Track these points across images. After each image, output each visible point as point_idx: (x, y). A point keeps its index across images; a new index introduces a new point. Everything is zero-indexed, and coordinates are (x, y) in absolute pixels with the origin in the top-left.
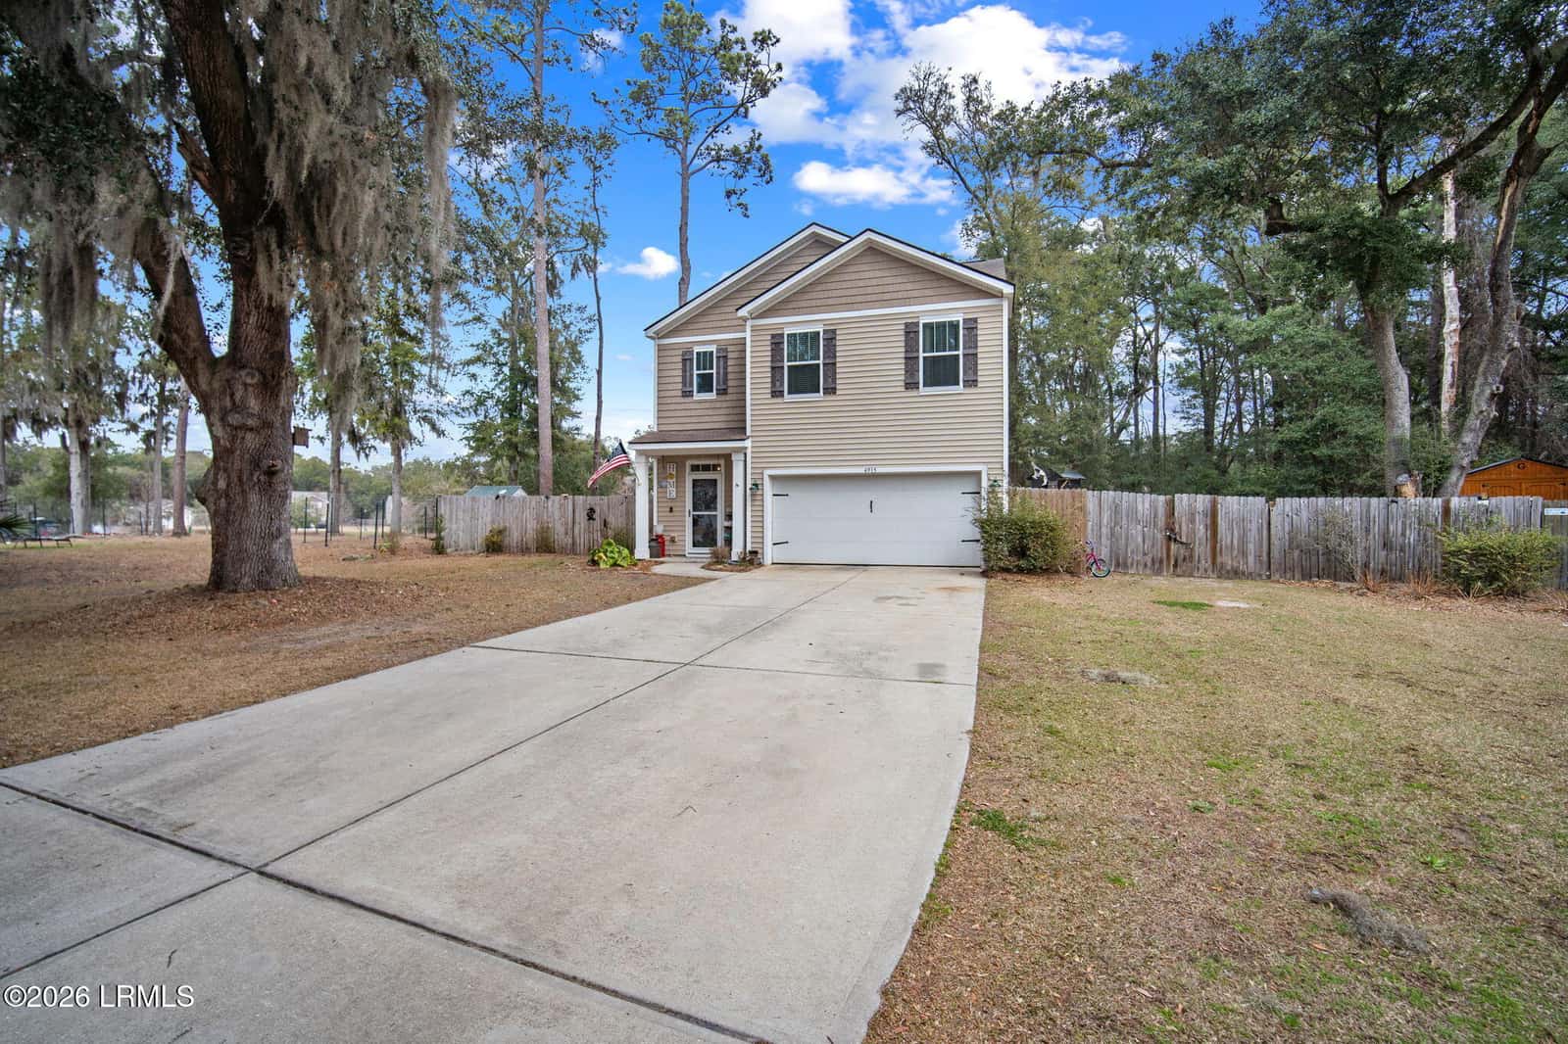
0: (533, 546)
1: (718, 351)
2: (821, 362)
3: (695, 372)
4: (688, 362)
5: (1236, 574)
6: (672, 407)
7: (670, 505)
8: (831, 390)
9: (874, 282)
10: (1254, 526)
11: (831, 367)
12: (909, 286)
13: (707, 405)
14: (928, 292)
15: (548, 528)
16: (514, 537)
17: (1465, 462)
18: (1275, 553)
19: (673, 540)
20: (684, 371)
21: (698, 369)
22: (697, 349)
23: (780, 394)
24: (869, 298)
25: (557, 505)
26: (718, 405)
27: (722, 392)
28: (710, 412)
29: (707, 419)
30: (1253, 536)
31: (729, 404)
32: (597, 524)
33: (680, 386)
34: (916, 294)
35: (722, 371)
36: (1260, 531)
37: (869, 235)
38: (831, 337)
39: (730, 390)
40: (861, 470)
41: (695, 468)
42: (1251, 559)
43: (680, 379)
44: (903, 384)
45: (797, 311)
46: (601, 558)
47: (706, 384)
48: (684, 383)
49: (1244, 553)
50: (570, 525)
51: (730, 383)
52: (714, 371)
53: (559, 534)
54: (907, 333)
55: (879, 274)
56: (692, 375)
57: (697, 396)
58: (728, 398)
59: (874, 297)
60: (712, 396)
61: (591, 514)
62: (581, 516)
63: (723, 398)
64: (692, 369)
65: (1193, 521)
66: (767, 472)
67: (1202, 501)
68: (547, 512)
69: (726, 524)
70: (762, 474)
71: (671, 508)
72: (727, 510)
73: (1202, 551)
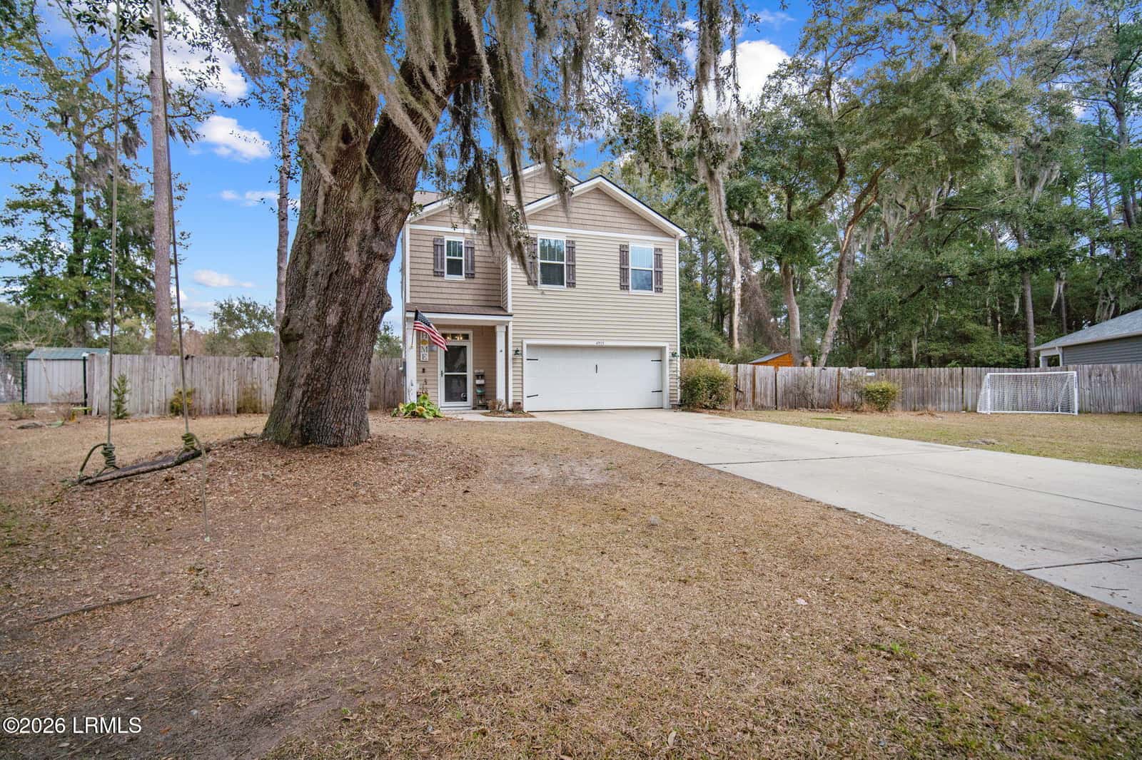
0: (233, 407)
1: (467, 242)
2: (565, 263)
3: (446, 257)
4: (439, 248)
5: (763, 408)
6: (425, 284)
7: (423, 366)
8: (572, 285)
9: (600, 213)
10: (769, 382)
11: (572, 267)
12: (622, 220)
13: (458, 285)
14: (633, 227)
15: (253, 389)
16: (208, 398)
17: (828, 352)
18: (779, 395)
20: (436, 254)
21: (449, 254)
22: (447, 238)
23: (535, 283)
24: (597, 223)
25: (265, 366)
26: (466, 286)
27: (471, 276)
28: (459, 291)
29: (456, 297)
30: (769, 386)
31: (476, 286)
33: (432, 267)
34: (626, 226)
35: (470, 259)
36: (772, 383)
37: (600, 180)
38: (571, 248)
39: (476, 276)
40: (594, 343)
42: (769, 399)
43: (431, 261)
44: (618, 285)
45: (547, 223)
47: (455, 267)
48: (435, 264)
49: (766, 396)
51: (477, 270)
52: (463, 258)
53: (266, 394)
54: (622, 252)
55: (602, 208)
56: (442, 259)
57: (447, 277)
58: (475, 281)
59: (600, 224)
60: (462, 278)
63: (471, 281)
64: (442, 254)
65: (745, 379)
66: (526, 342)
67: (749, 367)
68: (252, 373)
69: (478, 382)
70: (522, 343)
71: (424, 369)
72: (476, 371)
73: (749, 395)
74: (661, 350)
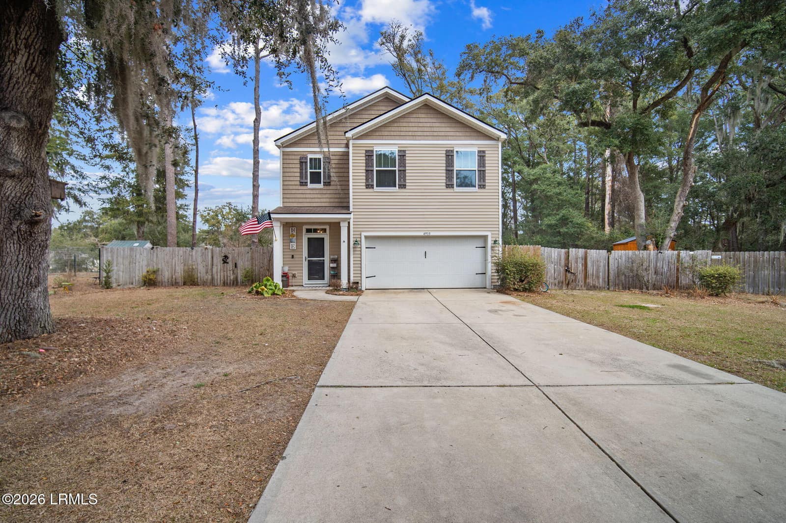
0: (180, 281)
1: (324, 158)
2: (397, 169)
3: (309, 171)
4: (304, 164)
5: (594, 288)
6: (293, 192)
7: (293, 254)
8: (403, 186)
9: (428, 125)
10: (602, 264)
11: (403, 172)
12: (448, 129)
13: (317, 192)
14: (458, 134)
15: (193, 269)
16: (166, 275)
17: (672, 235)
18: (611, 277)
19: (294, 276)
20: (301, 169)
21: (311, 168)
22: (310, 156)
23: (372, 186)
24: (425, 134)
25: (199, 254)
26: (325, 192)
27: (328, 184)
28: (319, 196)
29: (316, 200)
30: (601, 269)
31: (332, 192)
32: (230, 266)
33: (298, 179)
34: (452, 134)
35: (327, 171)
36: (604, 266)
37: (426, 96)
38: (402, 155)
39: (332, 183)
40: (422, 234)
41: (309, 231)
42: (601, 280)
43: (298, 174)
44: (444, 184)
45: (382, 137)
46: (263, 290)
47: (315, 178)
48: (301, 177)
49: (598, 277)
50: (210, 267)
51: (333, 179)
52: (322, 171)
53: (201, 272)
54: (447, 156)
55: (430, 120)
56: (306, 172)
57: (310, 186)
58: (331, 187)
59: (428, 134)
60: (321, 186)
61: (225, 259)
62: (218, 261)
63: (328, 187)
64: (306, 169)
65: (577, 262)
66: (364, 234)
67: (581, 252)
68: (192, 258)
69: (332, 265)
70: (361, 234)
71: (293, 256)
72: (332, 257)
73: (580, 276)
74: (485, 238)
